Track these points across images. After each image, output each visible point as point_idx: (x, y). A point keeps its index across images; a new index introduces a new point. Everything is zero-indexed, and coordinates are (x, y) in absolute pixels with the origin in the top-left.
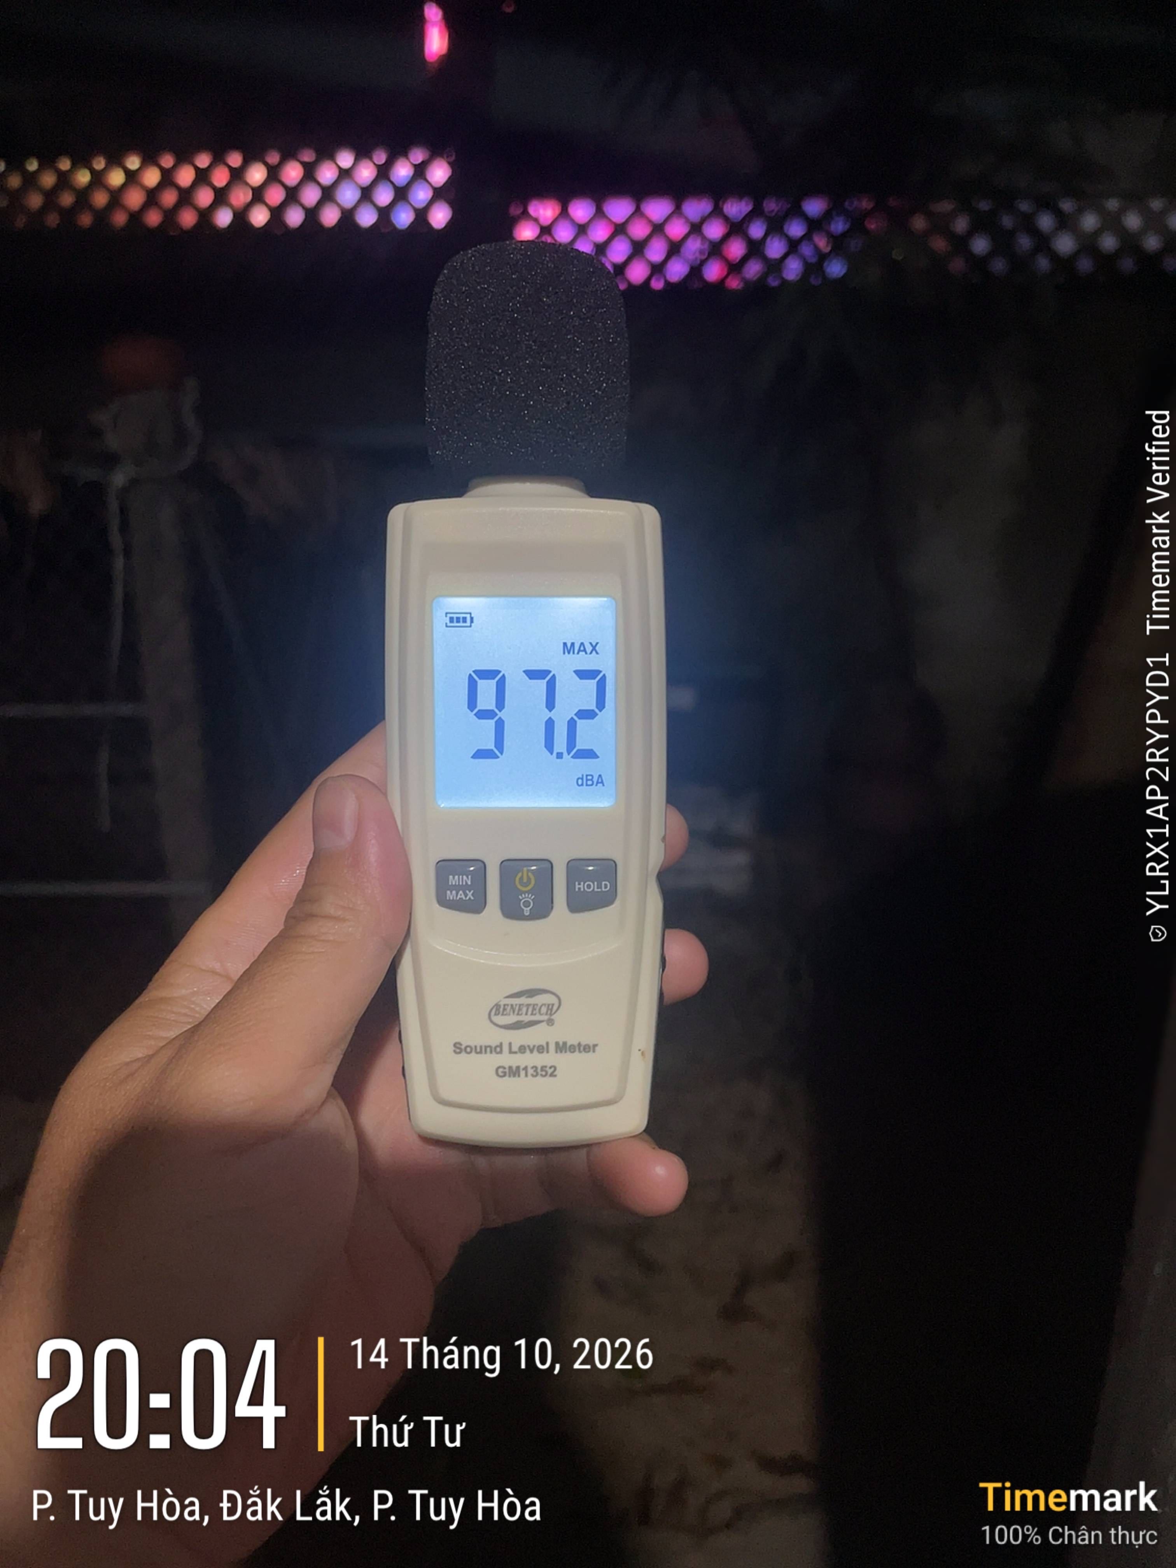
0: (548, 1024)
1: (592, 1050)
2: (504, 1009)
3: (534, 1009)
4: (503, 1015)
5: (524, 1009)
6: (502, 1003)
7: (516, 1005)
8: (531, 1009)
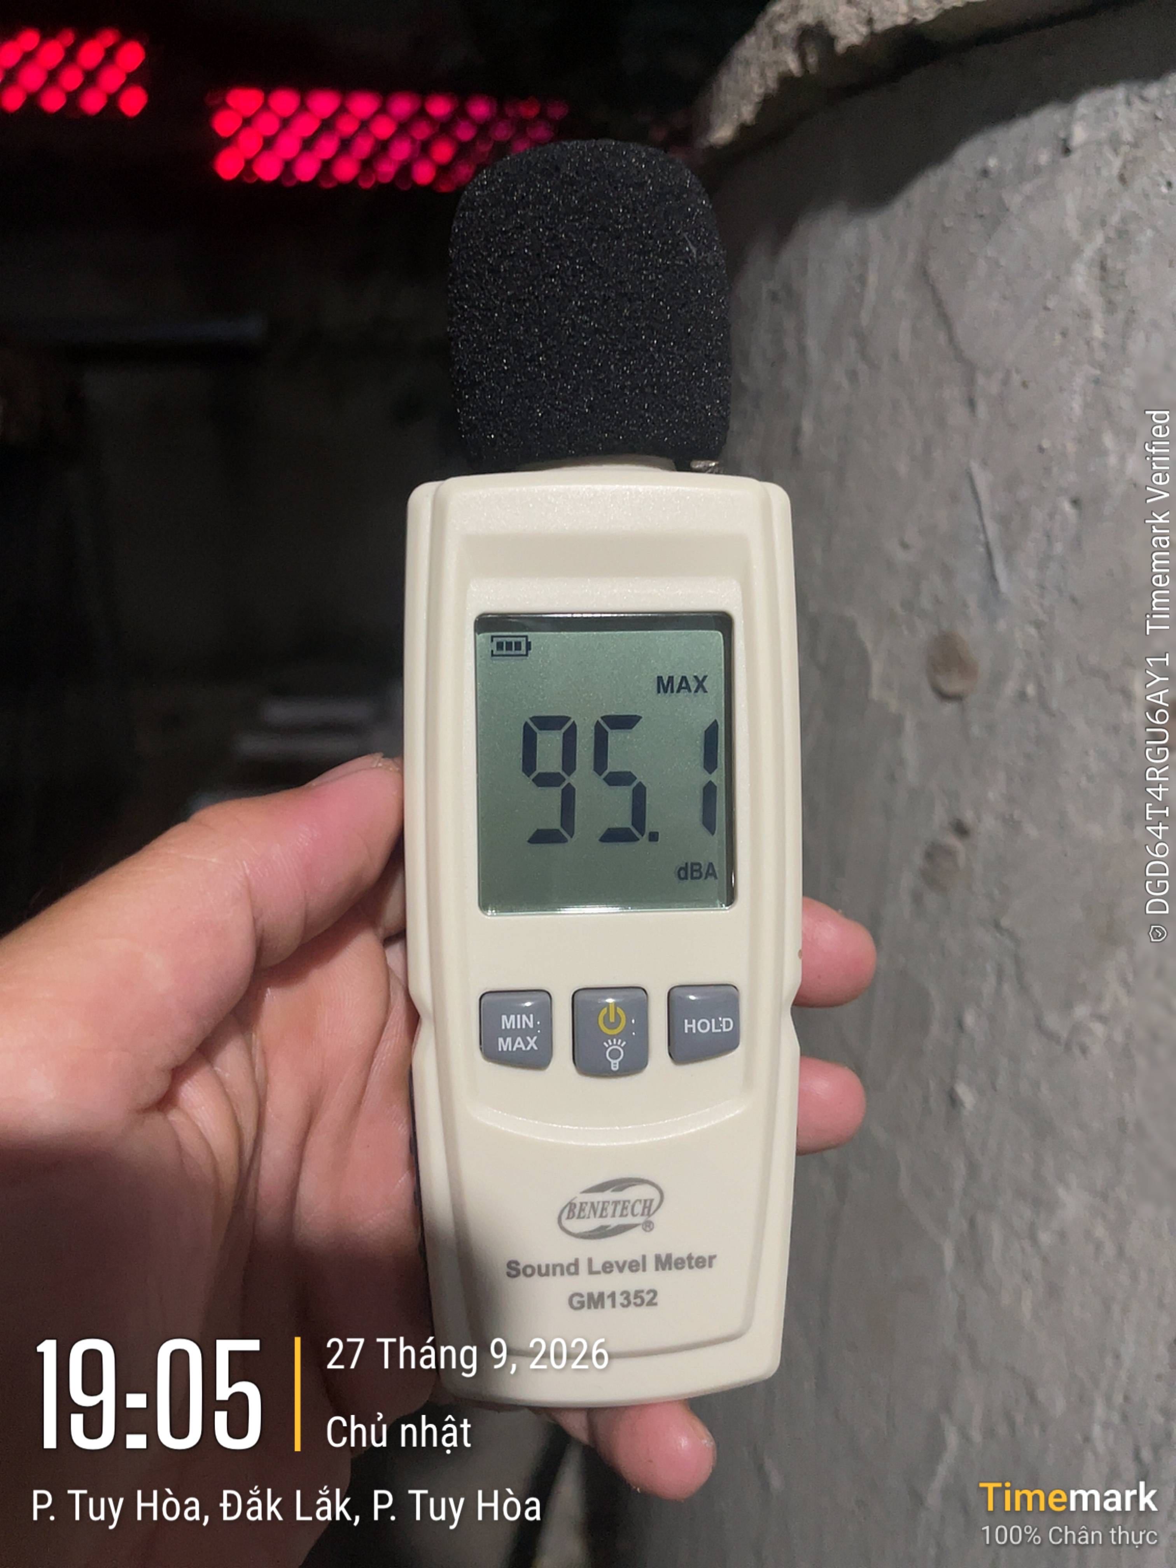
0: (645, 1230)
1: (707, 1263)
2: (582, 1209)
3: (624, 1208)
4: (579, 1217)
5: (610, 1209)
6: (577, 1202)
7: (598, 1202)
8: (619, 1208)
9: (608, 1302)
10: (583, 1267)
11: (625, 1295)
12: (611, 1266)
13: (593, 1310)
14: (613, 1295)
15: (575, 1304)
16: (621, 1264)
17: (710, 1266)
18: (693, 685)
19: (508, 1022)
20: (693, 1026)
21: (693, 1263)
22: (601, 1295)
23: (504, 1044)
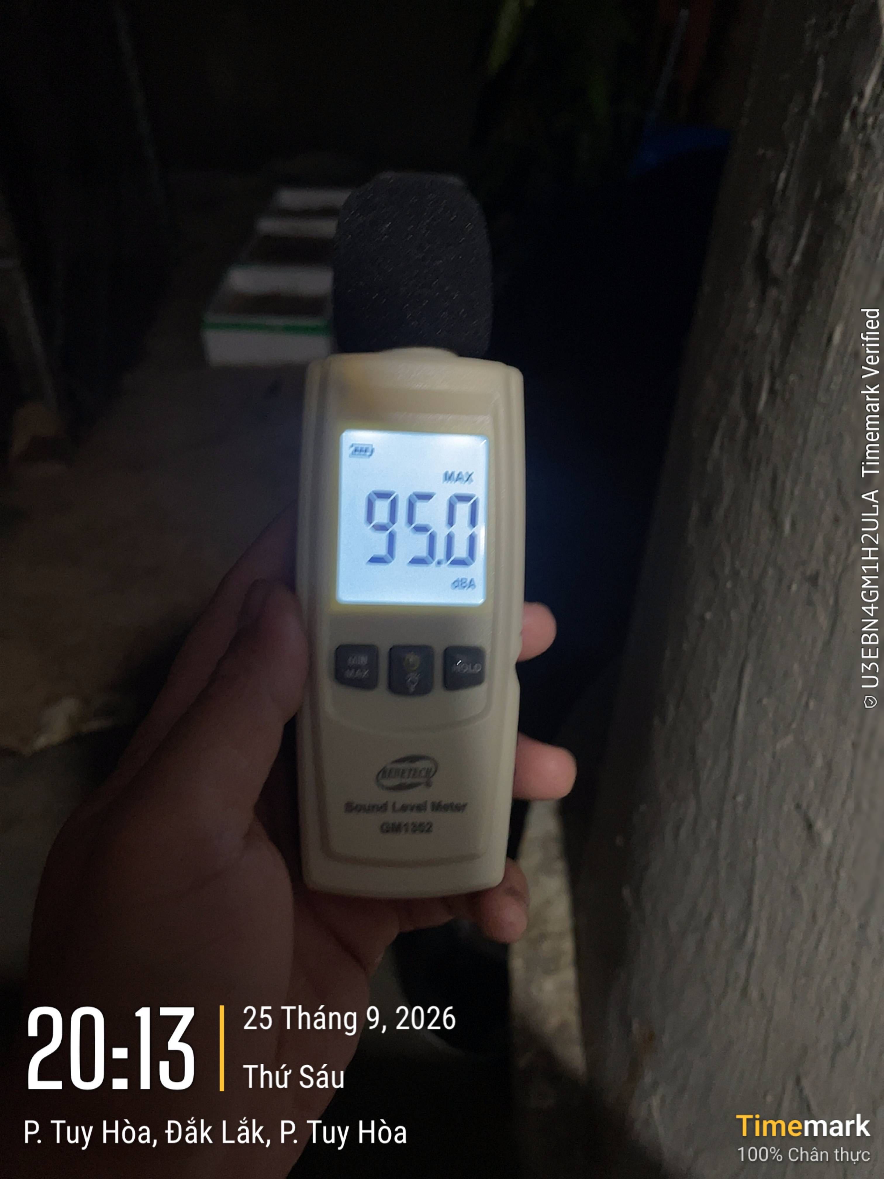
0: (426, 786)
1: (461, 809)
2: (390, 773)
3: (415, 773)
4: (388, 778)
5: (407, 773)
6: (388, 768)
7: (400, 769)
8: (412, 773)
9: (403, 829)
10: (390, 807)
11: (413, 825)
12: (406, 807)
13: (394, 834)
14: (406, 825)
15: (384, 829)
16: (412, 806)
17: (464, 810)
18: (465, 478)
19: (352, 661)
21: (454, 808)
22: (400, 824)
23: (348, 674)
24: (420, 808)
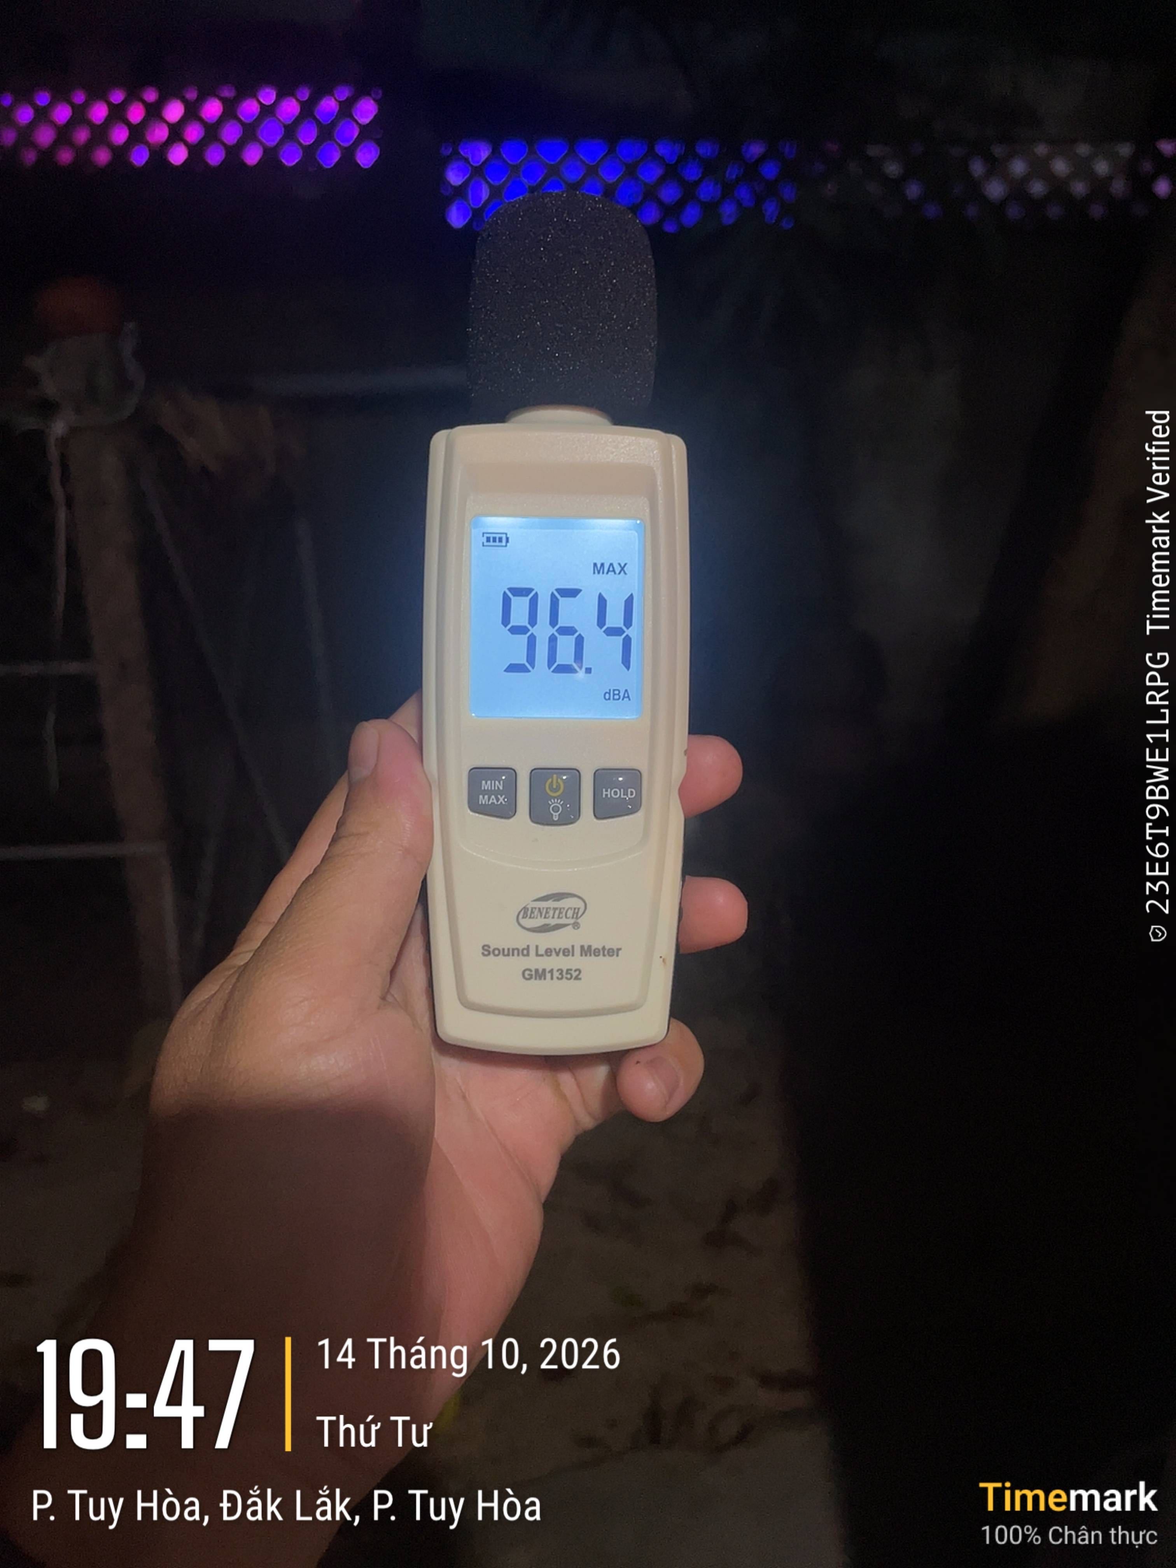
0: (574, 928)
1: (615, 953)
2: (532, 912)
3: (560, 913)
4: (530, 917)
5: (551, 913)
6: (529, 907)
7: (543, 908)
8: (557, 912)
9: (548, 976)
10: (532, 952)
11: (560, 972)
12: (551, 951)
13: (538, 982)
14: (551, 971)
15: (527, 976)
16: (557, 950)
17: (617, 955)
18: (618, 569)
19: (486, 785)
20: (608, 793)
21: (606, 952)
22: (544, 970)
23: (483, 800)
24: (567, 952)
